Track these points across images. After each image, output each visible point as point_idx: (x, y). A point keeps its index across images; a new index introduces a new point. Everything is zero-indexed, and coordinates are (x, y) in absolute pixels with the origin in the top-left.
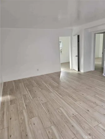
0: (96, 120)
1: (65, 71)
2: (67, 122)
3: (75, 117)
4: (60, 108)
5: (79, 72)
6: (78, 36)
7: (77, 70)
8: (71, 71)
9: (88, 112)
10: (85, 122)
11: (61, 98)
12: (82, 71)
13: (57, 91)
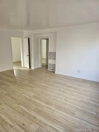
0: (48, 95)
1: (17, 69)
2: (30, 100)
3: (35, 97)
4: (22, 94)
5: (30, 69)
6: (29, 39)
7: (29, 67)
8: (22, 69)
9: (43, 92)
10: (42, 98)
11: (21, 88)
12: (33, 68)
13: (15, 84)
